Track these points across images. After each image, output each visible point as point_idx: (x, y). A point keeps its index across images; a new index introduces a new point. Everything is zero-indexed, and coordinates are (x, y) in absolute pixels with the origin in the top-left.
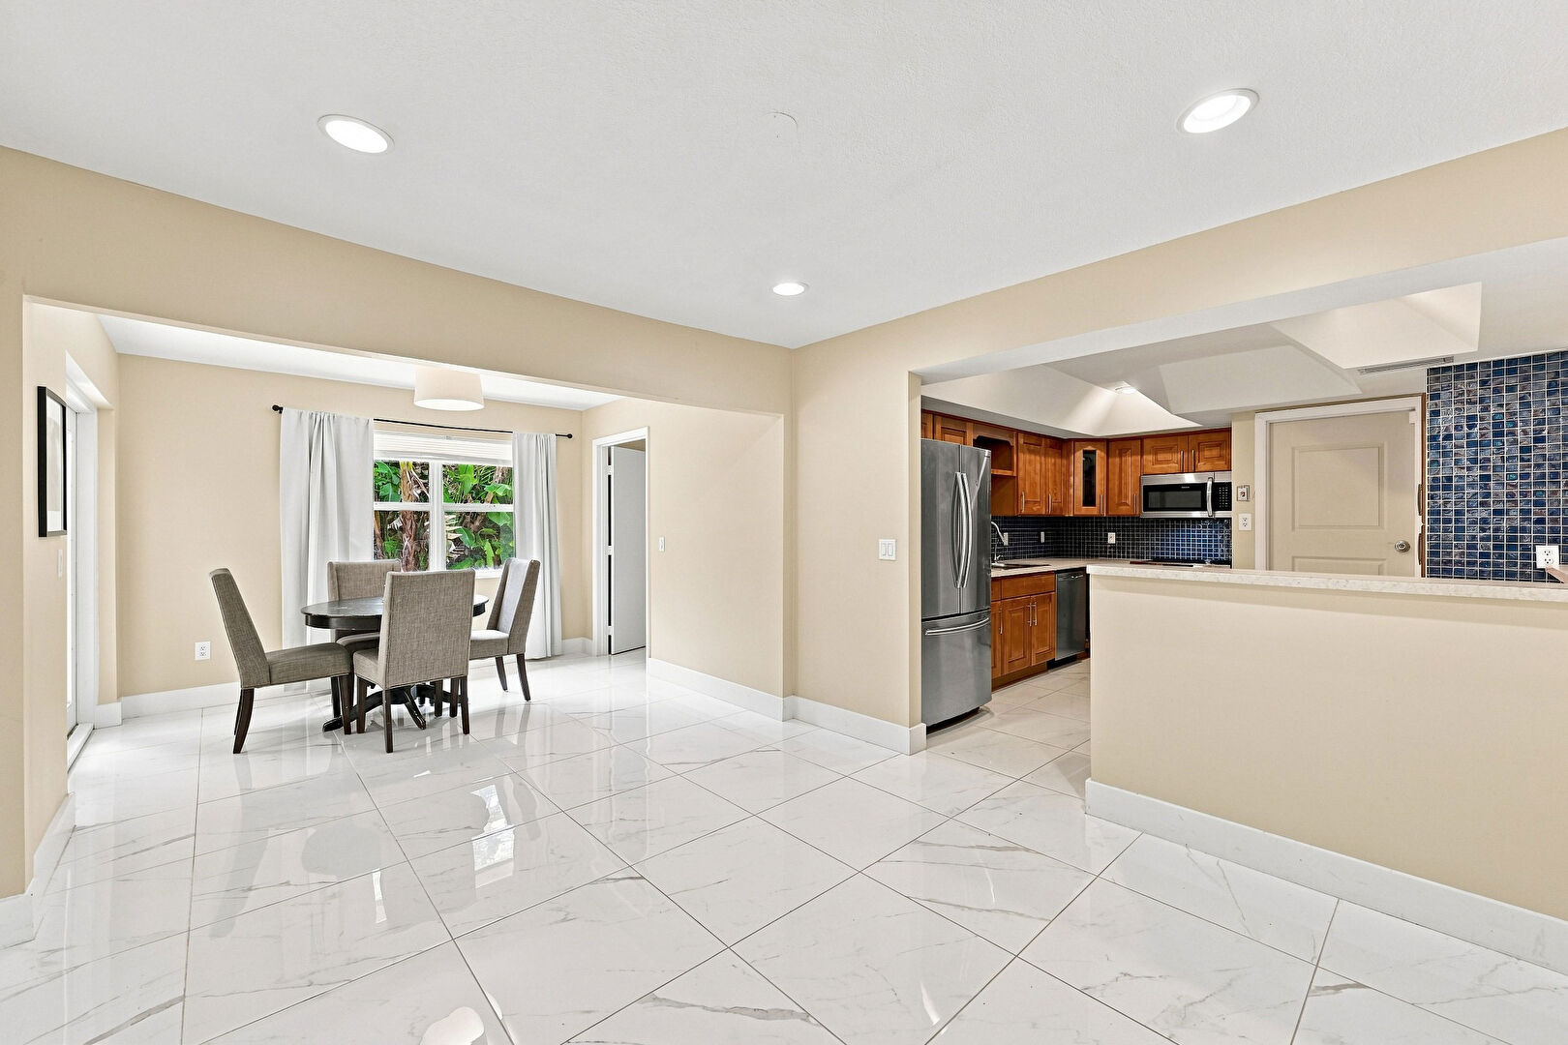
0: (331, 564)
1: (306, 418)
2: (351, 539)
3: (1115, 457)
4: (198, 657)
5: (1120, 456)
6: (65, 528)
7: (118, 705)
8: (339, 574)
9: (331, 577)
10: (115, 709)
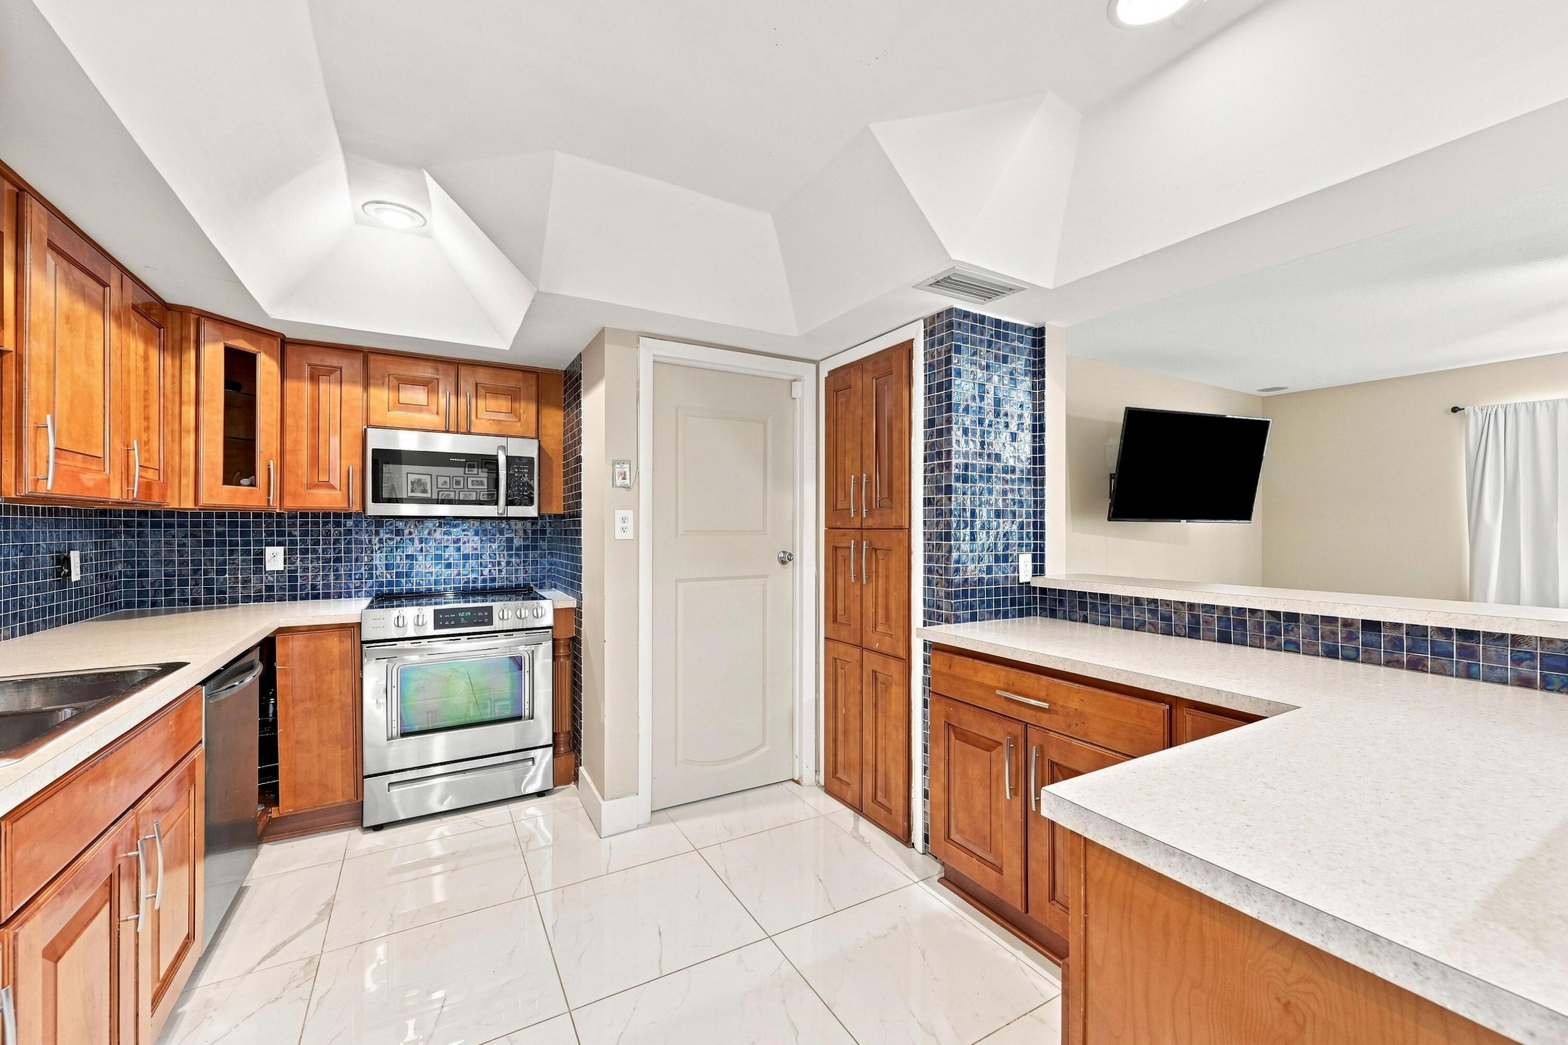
3: (299, 378)
5: (314, 379)
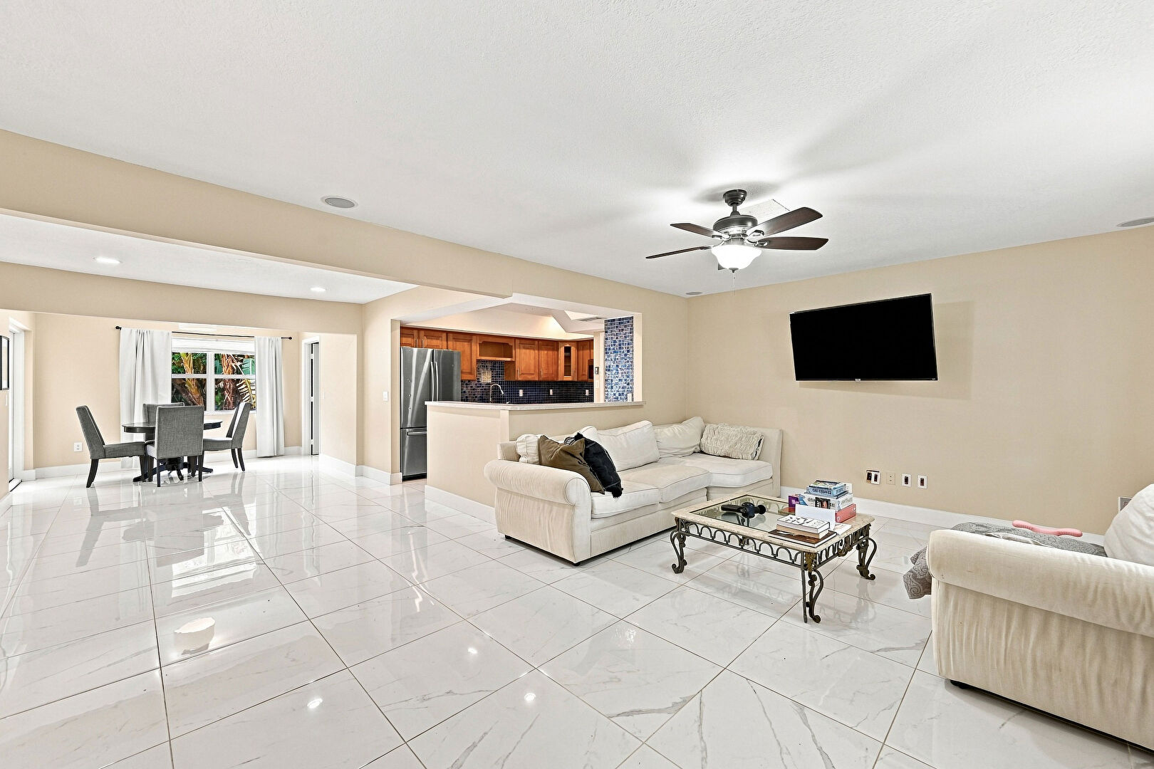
0: (144, 405)
1: (134, 331)
2: (160, 393)
4: (75, 450)
6: (8, 387)
7: (34, 471)
8: (148, 410)
9: (144, 411)
10: (32, 473)
